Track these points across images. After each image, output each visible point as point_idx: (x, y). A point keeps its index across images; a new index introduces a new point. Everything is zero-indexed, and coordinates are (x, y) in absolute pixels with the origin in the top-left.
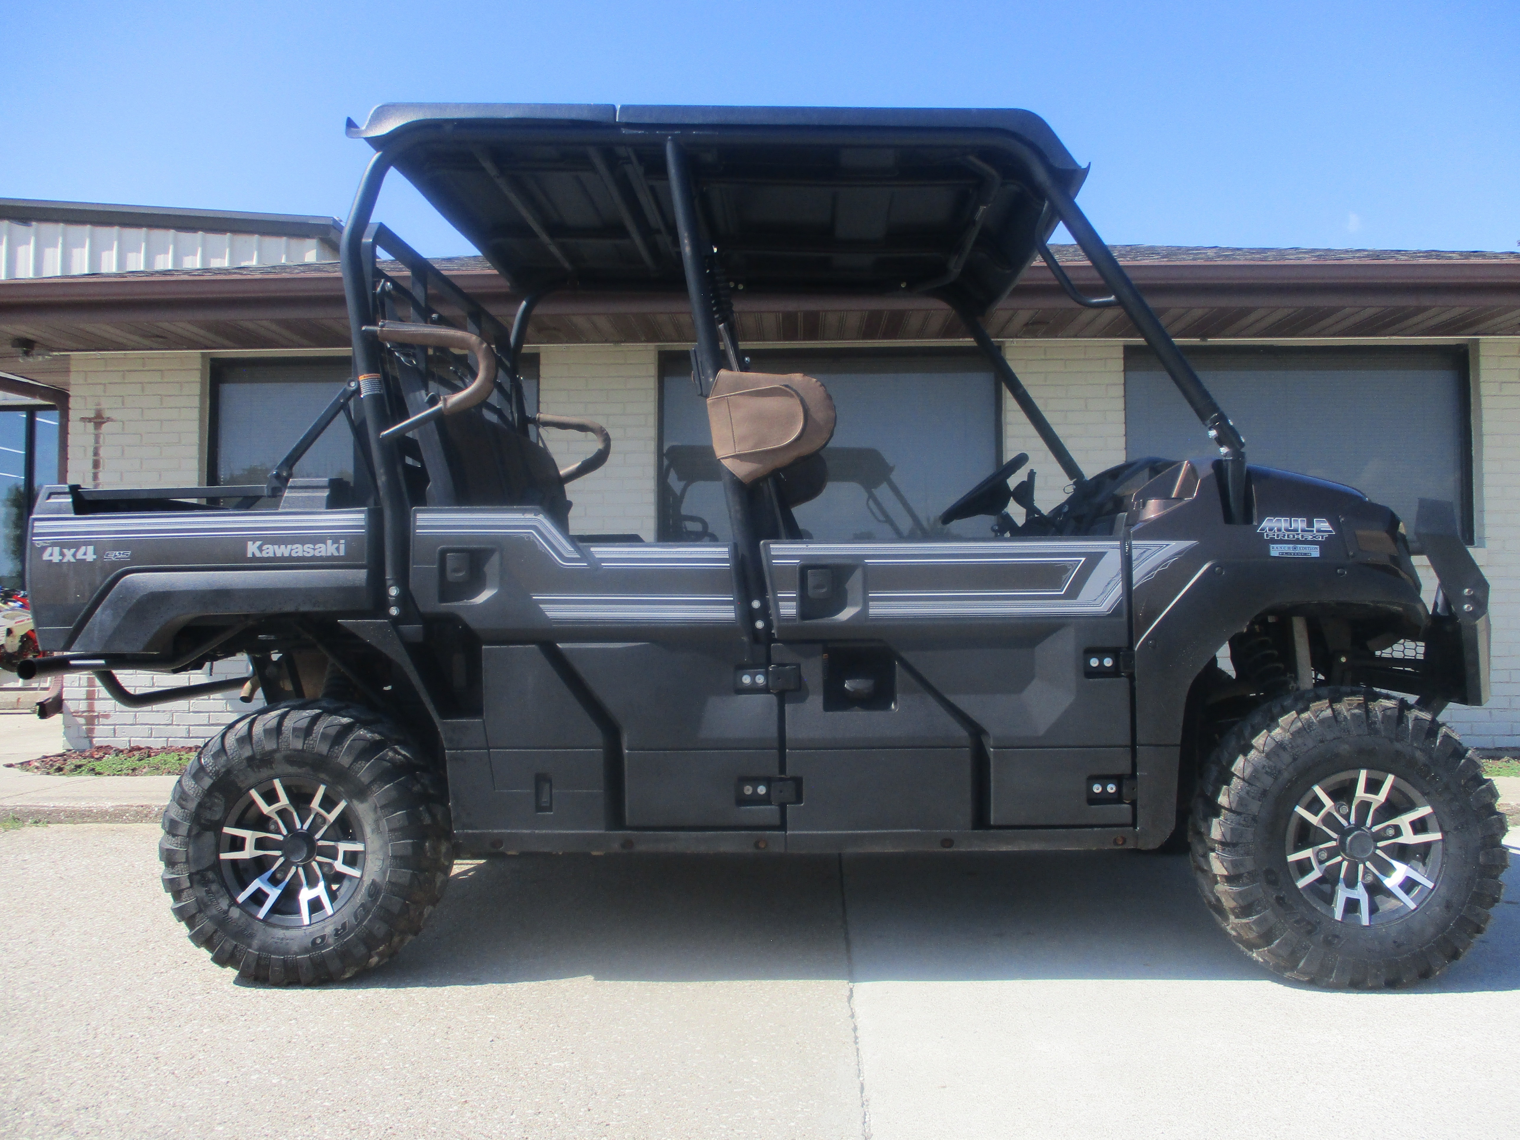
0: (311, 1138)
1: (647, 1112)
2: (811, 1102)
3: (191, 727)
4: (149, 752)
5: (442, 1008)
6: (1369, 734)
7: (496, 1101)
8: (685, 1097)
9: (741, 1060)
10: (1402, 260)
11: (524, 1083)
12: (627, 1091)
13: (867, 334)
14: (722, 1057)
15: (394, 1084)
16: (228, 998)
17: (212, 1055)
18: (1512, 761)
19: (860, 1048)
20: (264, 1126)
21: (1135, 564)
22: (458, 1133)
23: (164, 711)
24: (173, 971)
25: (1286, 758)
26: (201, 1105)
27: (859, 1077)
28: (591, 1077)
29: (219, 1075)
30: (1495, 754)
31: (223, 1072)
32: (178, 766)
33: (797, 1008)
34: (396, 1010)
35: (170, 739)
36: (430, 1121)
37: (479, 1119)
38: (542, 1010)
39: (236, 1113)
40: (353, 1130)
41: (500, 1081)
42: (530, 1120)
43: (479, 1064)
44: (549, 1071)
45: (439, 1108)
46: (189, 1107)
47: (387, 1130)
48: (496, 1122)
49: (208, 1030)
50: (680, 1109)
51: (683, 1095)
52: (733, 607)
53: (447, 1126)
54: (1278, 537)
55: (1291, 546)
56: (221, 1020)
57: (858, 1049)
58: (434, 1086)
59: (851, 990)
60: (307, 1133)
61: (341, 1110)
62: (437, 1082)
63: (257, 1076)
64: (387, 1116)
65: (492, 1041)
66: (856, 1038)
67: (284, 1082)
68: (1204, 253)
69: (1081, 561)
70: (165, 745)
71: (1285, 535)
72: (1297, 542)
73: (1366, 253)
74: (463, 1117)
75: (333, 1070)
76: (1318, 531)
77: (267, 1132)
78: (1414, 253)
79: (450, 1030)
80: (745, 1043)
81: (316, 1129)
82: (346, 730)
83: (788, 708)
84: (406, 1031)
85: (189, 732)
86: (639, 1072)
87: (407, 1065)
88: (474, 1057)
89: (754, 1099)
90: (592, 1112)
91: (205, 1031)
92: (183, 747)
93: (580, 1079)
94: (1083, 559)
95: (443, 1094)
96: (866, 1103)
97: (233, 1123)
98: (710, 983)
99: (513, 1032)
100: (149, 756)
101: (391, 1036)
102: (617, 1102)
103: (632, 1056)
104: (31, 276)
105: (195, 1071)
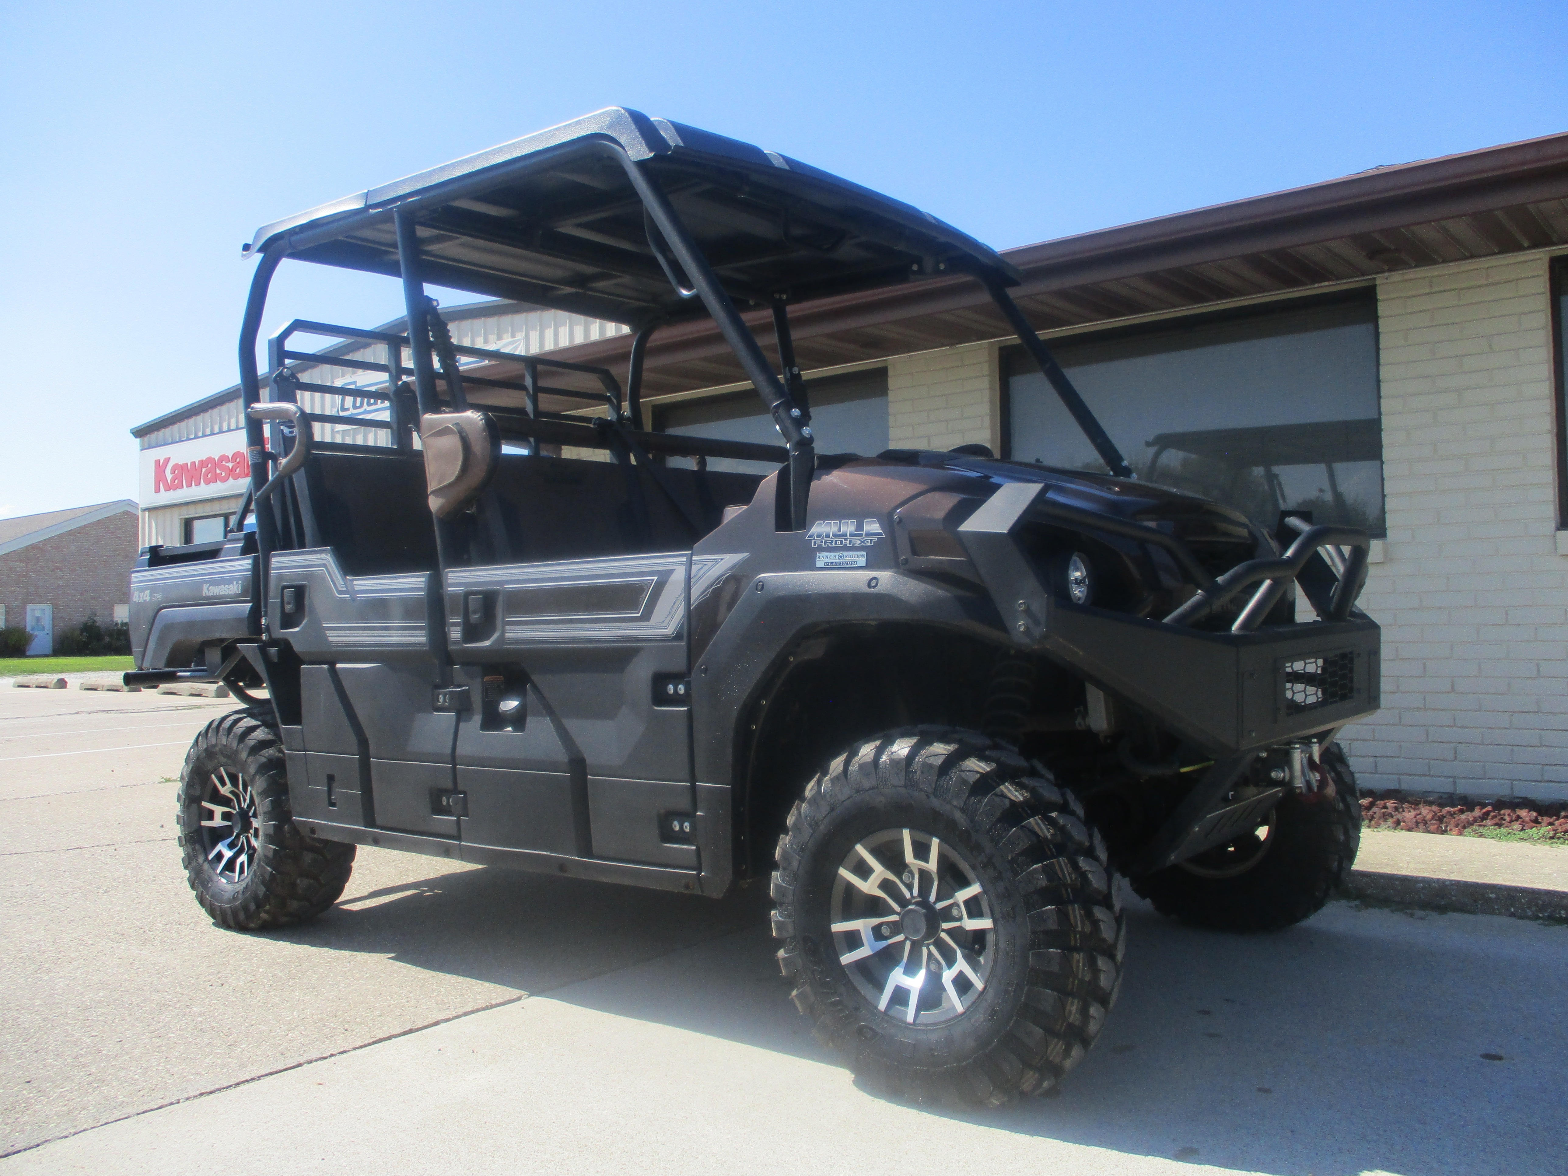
6: (905, 786)
21: (693, 581)
25: (825, 809)
52: (424, 632)
54: (825, 544)
55: (837, 554)
69: (654, 579)
71: (832, 541)
72: (845, 548)
76: (868, 534)
82: (252, 729)
83: (462, 725)
94: (656, 578)
104: (552, 348)
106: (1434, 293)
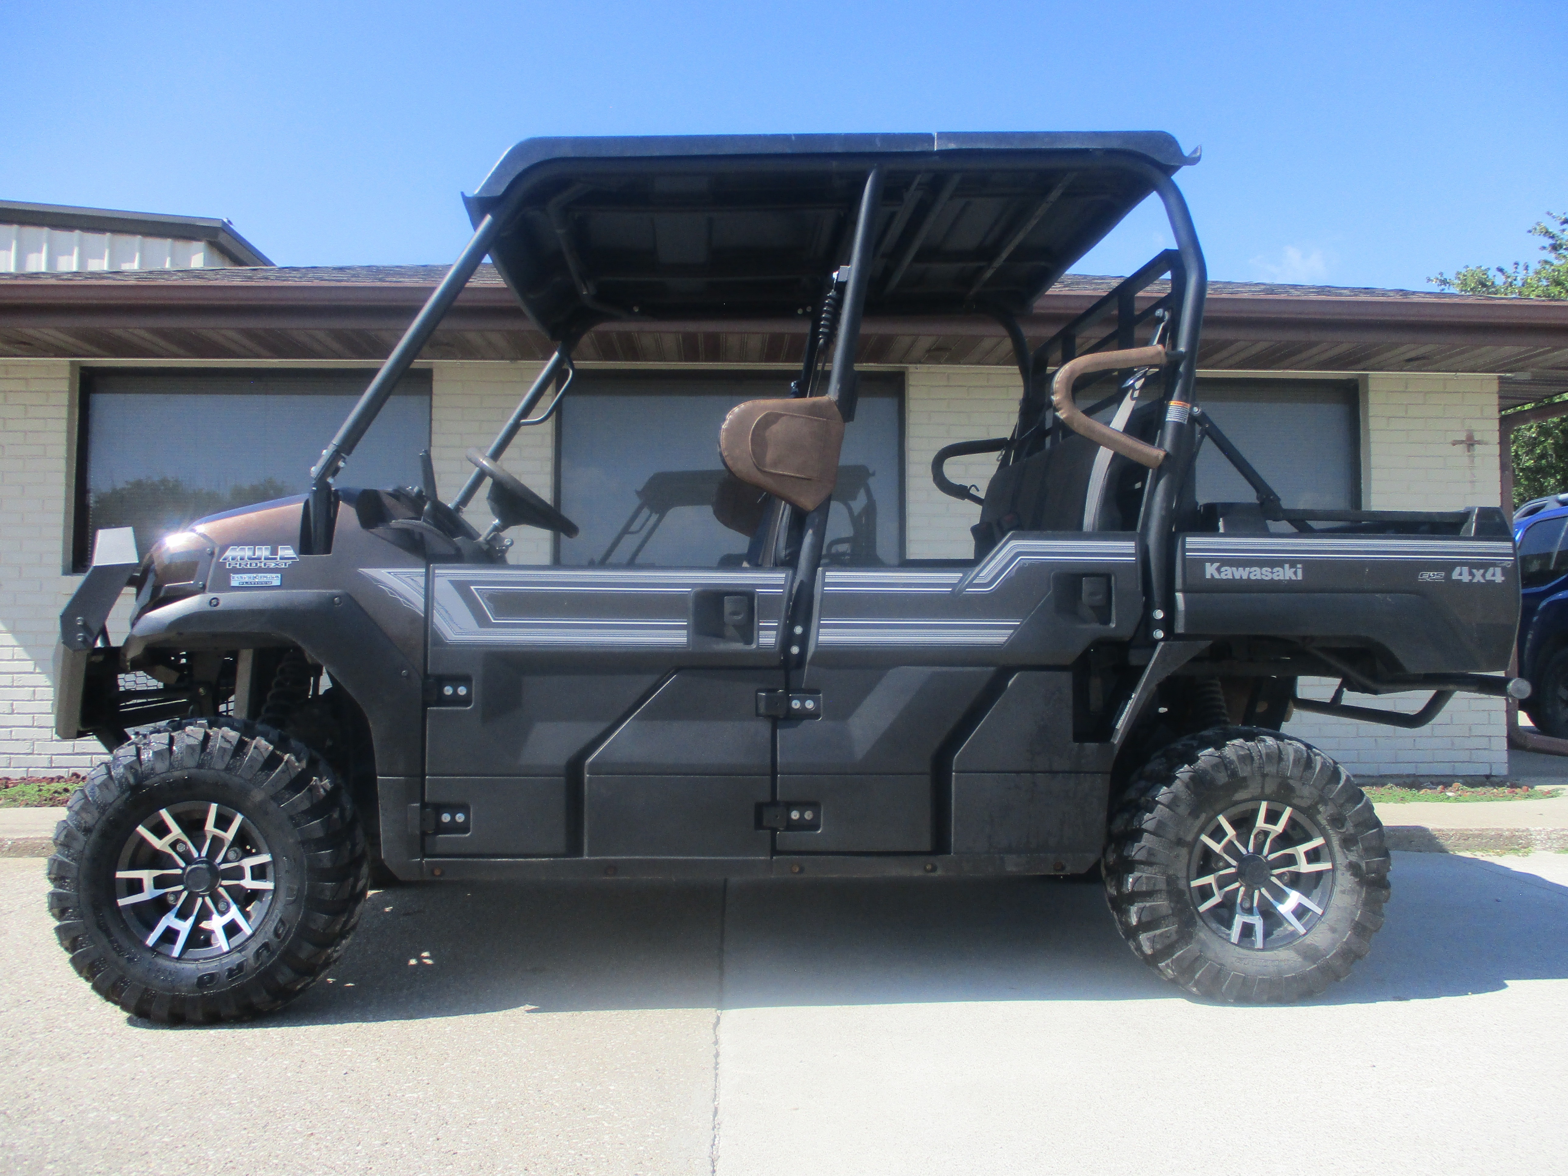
0: (146, 1174)
1: (496, 1140)
2: (663, 1126)
3: (54, 757)
4: (6, 783)
5: (297, 1042)
7: (343, 1133)
8: (537, 1124)
9: (598, 1088)
10: (1295, 295)
11: (375, 1114)
12: (479, 1120)
13: (771, 357)
14: (579, 1085)
15: (239, 1119)
16: (72, 1036)
17: (49, 1094)
18: (1395, 788)
19: (719, 1073)
20: (96, 1163)
22: (301, 1165)
23: (25, 740)
24: (14, 1010)
26: (32, 1145)
27: (714, 1101)
28: (444, 1107)
29: (54, 1114)
30: (1380, 780)
31: (58, 1110)
32: (37, 797)
33: (662, 1036)
34: (248, 1045)
35: (30, 769)
36: (273, 1154)
37: (324, 1150)
38: (401, 1042)
39: (68, 1151)
40: (192, 1164)
41: (350, 1113)
42: (376, 1151)
43: (329, 1097)
44: (402, 1102)
45: (284, 1141)
46: (19, 1146)
47: (226, 1164)
48: (341, 1153)
49: (46, 1069)
50: (530, 1136)
51: (535, 1122)
53: (289, 1159)
56: (62, 1059)
57: (717, 1075)
58: (280, 1120)
59: (718, 1018)
60: (143, 1169)
61: (180, 1146)
62: (284, 1115)
63: (95, 1114)
64: (228, 1150)
65: (346, 1073)
66: (717, 1063)
67: (123, 1119)
68: (1107, 283)
70: (25, 776)
73: (1263, 287)
74: (307, 1149)
75: (177, 1106)
77: (100, 1169)
78: (1310, 288)
79: (303, 1064)
80: (604, 1071)
81: (152, 1165)
84: (258, 1065)
85: (51, 761)
86: (493, 1101)
87: (254, 1100)
88: (325, 1090)
89: (606, 1124)
90: (441, 1141)
91: (43, 1070)
92: (44, 778)
93: (433, 1109)
95: (290, 1127)
96: (717, 1126)
97: (65, 1161)
98: (577, 1013)
99: (369, 1065)
100: (7, 787)
101: (241, 1071)
102: (468, 1130)
103: (487, 1086)
105: (29, 1110)
106: (951, 386)
